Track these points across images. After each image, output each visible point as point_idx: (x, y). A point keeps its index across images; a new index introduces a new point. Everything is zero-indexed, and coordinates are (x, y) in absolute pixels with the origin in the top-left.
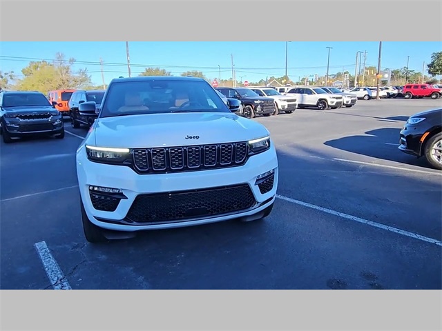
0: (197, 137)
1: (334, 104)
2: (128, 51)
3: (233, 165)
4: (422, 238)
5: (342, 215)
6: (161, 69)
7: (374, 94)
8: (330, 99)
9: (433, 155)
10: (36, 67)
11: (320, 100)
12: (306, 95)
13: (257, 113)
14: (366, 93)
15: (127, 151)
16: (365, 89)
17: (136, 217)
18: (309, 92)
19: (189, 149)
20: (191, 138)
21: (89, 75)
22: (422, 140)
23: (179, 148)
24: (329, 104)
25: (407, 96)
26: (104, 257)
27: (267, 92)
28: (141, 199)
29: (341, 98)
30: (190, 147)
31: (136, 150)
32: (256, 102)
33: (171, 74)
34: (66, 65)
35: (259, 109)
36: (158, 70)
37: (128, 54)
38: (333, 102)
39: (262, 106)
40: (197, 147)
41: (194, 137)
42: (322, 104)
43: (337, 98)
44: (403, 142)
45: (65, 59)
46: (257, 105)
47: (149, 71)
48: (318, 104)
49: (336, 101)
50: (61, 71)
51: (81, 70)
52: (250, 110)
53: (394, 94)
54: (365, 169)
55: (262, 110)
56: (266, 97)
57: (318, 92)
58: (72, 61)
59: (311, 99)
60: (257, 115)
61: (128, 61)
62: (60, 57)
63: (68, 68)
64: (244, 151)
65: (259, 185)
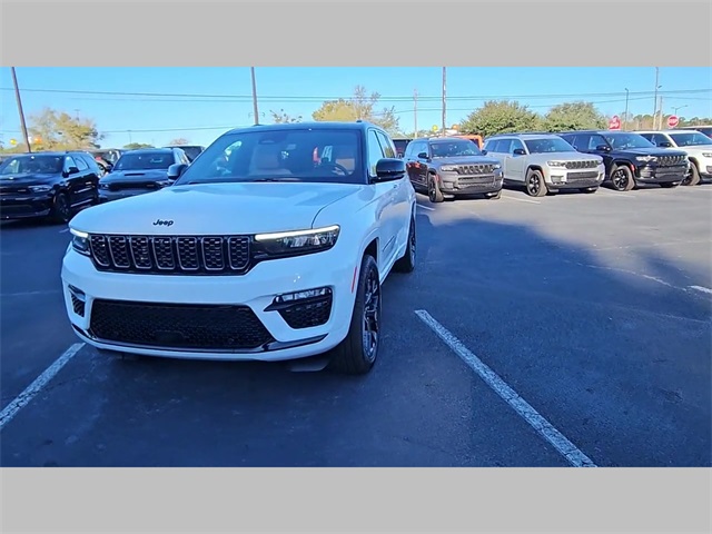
3: (227, 272)
10: (330, 109)
13: (642, 182)
15: (85, 235)
17: (99, 331)
19: (157, 239)
20: (161, 223)
21: (396, 116)
23: (143, 238)
27: (681, 140)
28: (96, 306)
30: (157, 238)
31: (93, 235)
32: (639, 159)
33: (528, 109)
34: (366, 104)
35: (645, 173)
36: (506, 103)
37: (444, 81)
39: (653, 166)
40: (166, 238)
41: (166, 223)
45: (366, 95)
46: (643, 165)
47: (490, 106)
50: (359, 112)
51: (386, 109)
52: (625, 173)
55: (652, 174)
56: (675, 148)
58: (375, 97)
60: (638, 185)
61: (444, 92)
62: (359, 93)
63: (369, 108)
64: (244, 250)
65: (282, 312)
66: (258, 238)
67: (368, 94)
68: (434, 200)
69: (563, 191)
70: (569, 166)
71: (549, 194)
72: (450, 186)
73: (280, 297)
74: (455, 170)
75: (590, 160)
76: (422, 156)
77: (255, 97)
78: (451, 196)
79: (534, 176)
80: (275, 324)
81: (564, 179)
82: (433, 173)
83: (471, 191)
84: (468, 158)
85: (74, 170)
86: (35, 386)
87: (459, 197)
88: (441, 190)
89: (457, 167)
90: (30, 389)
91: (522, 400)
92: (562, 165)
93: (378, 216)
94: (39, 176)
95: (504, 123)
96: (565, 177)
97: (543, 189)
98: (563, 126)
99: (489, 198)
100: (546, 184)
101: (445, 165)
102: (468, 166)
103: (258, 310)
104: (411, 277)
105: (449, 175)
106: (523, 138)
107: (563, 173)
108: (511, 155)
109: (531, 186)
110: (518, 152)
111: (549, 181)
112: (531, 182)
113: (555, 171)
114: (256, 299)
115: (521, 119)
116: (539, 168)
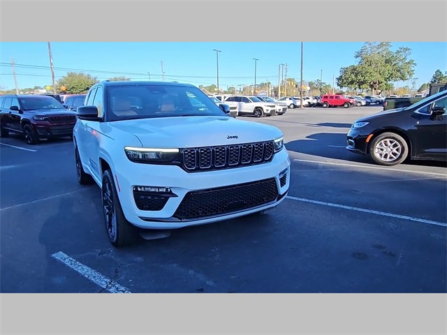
0: (236, 137)
1: (269, 112)
2: (50, 53)
3: (263, 161)
4: (399, 216)
5: (329, 204)
6: (86, 74)
7: (298, 103)
8: (266, 108)
9: (377, 154)
11: (256, 108)
12: (243, 104)
14: (291, 102)
15: (177, 151)
16: (290, 99)
17: (185, 213)
18: (246, 100)
20: (231, 137)
22: (368, 141)
23: (223, 147)
24: (265, 112)
25: (325, 105)
26: (139, 259)
28: (190, 196)
29: (274, 106)
30: (232, 146)
31: (186, 150)
33: (97, 80)
36: (82, 74)
37: (50, 56)
38: (268, 110)
40: (237, 145)
41: (234, 137)
42: (258, 112)
43: (271, 106)
44: (351, 144)
47: (71, 75)
48: (254, 111)
49: (270, 109)
53: (314, 104)
54: (324, 167)
57: (255, 101)
59: (248, 107)
61: (51, 64)
64: (271, 149)
66: (275, 142)
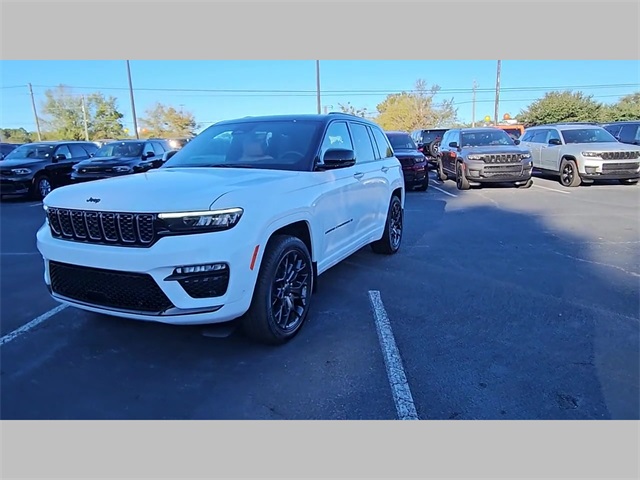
0: (97, 201)
2: (499, 68)
3: (137, 244)
10: (393, 102)
15: (47, 209)
19: (88, 214)
20: (92, 200)
21: (455, 107)
23: (79, 212)
30: (88, 212)
31: (50, 209)
33: (592, 100)
34: (427, 96)
36: (568, 93)
37: (498, 73)
45: (426, 88)
50: (419, 105)
51: (445, 101)
58: (435, 89)
62: (420, 86)
63: (429, 100)
64: (150, 227)
65: (182, 283)
66: (160, 216)
67: (429, 87)
68: (461, 187)
69: (598, 182)
70: (605, 156)
71: (583, 184)
72: (476, 174)
73: (183, 268)
74: (482, 159)
75: (630, 151)
76: (453, 145)
77: (319, 92)
78: (477, 184)
79: (568, 166)
80: (175, 292)
81: (600, 170)
82: (461, 162)
83: (497, 179)
84: (501, 148)
85: (151, 155)
86: (25, 328)
87: (485, 185)
88: (467, 178)
89: (483, 156)
90: (20, 330)
91: (407, 386)
92: (599, 155)
93: (318, 201)
94: (123, 159)
95: (565, 113)
96: (601, 167)
97: (577, 179)
98: (631, 116)
99: (517, 186)
100: (580, 175)
101: (471, 154)
102: (495, 155)
103: (159, 279)
104: (389, 259)
105: (476, 163)
106: (560, 128)
107: (598, 164)
108: (546, 145)
109: (566, 175)
110: (554, 142)
111: (582, 171)
112: (564, 172)
113: (590, 160)
114: (156, 269)
115: (584, 110)
116: (573, 158)
